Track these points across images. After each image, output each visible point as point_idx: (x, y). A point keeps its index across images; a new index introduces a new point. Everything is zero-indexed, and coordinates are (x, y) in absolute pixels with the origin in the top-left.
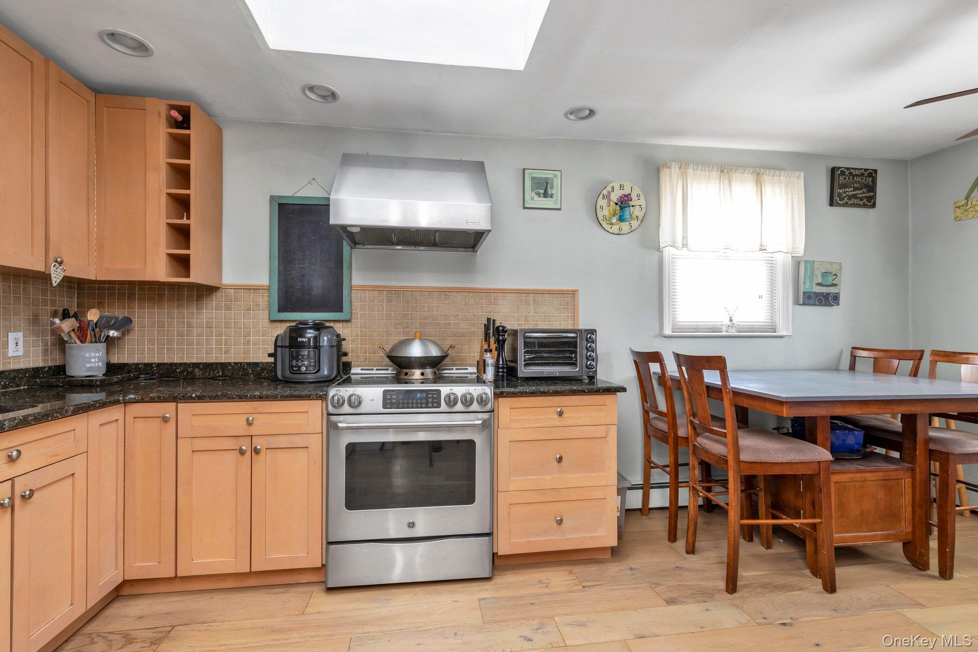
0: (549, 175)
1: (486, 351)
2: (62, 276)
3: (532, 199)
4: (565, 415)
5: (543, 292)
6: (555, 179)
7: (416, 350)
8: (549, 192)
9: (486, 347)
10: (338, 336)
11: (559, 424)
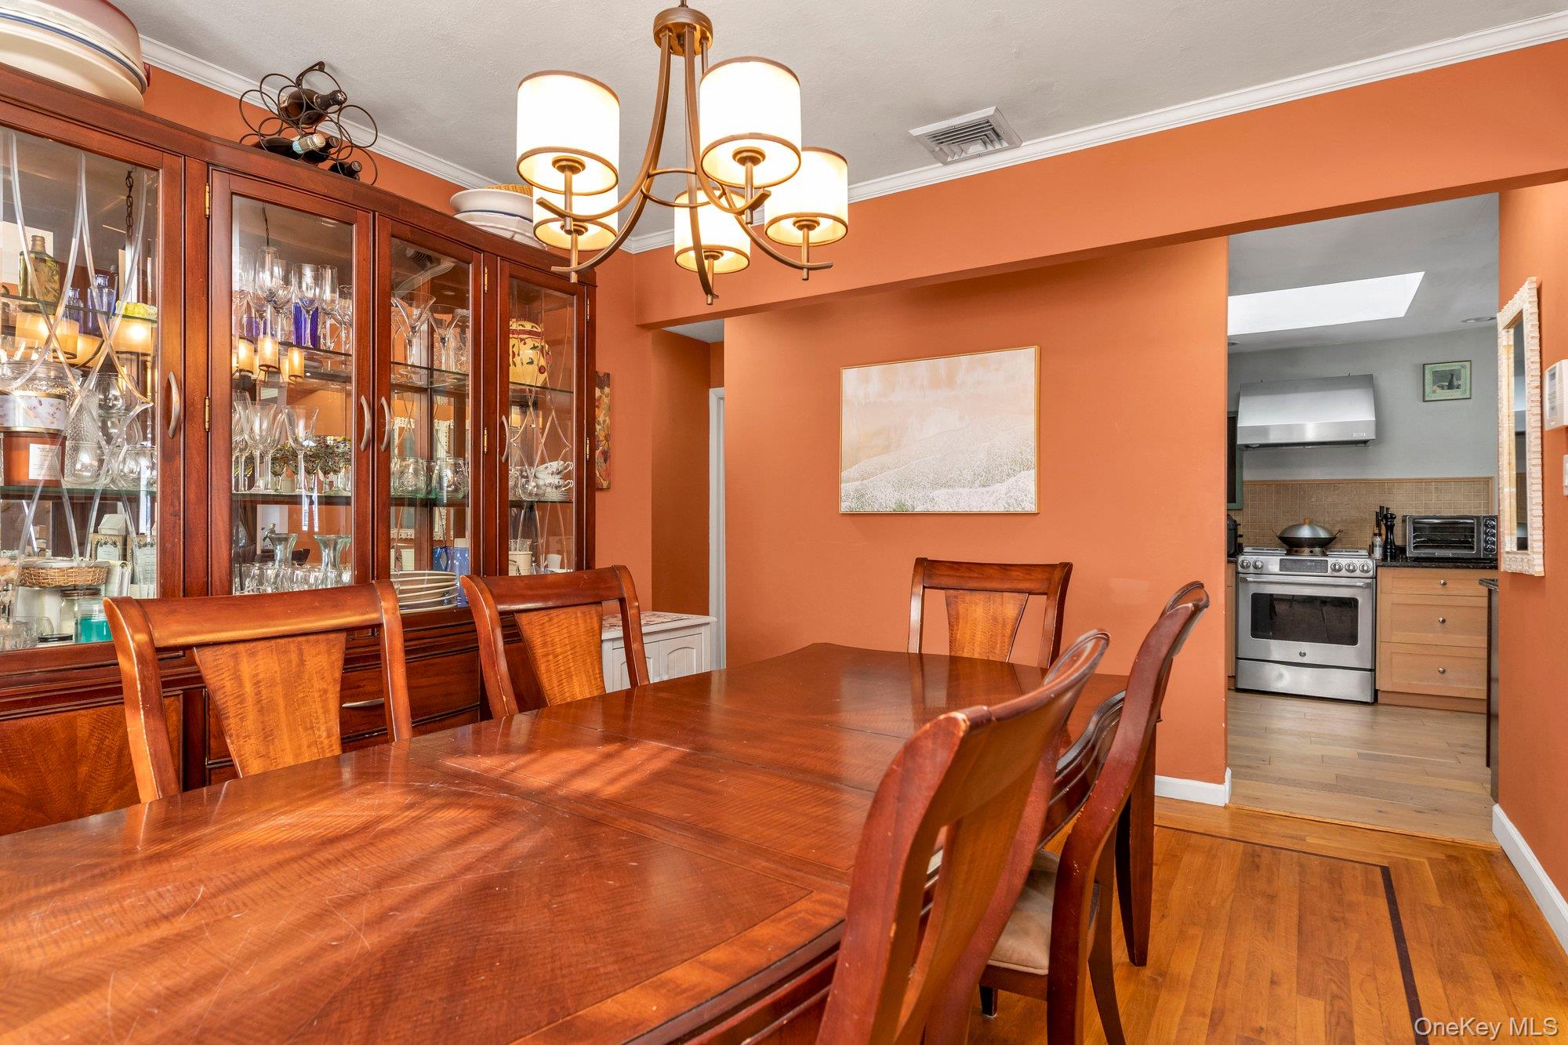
0: (1455, 366)
1: (1375, 535)
3: (1434, 392)
4: (1447, 586)
5: (1447, 481)
6: (1463, 371)
7: (1305, 533)
8: (1455, 383)
9: (1377, 531)
10: (1235, 521)
11: (1443, 593)
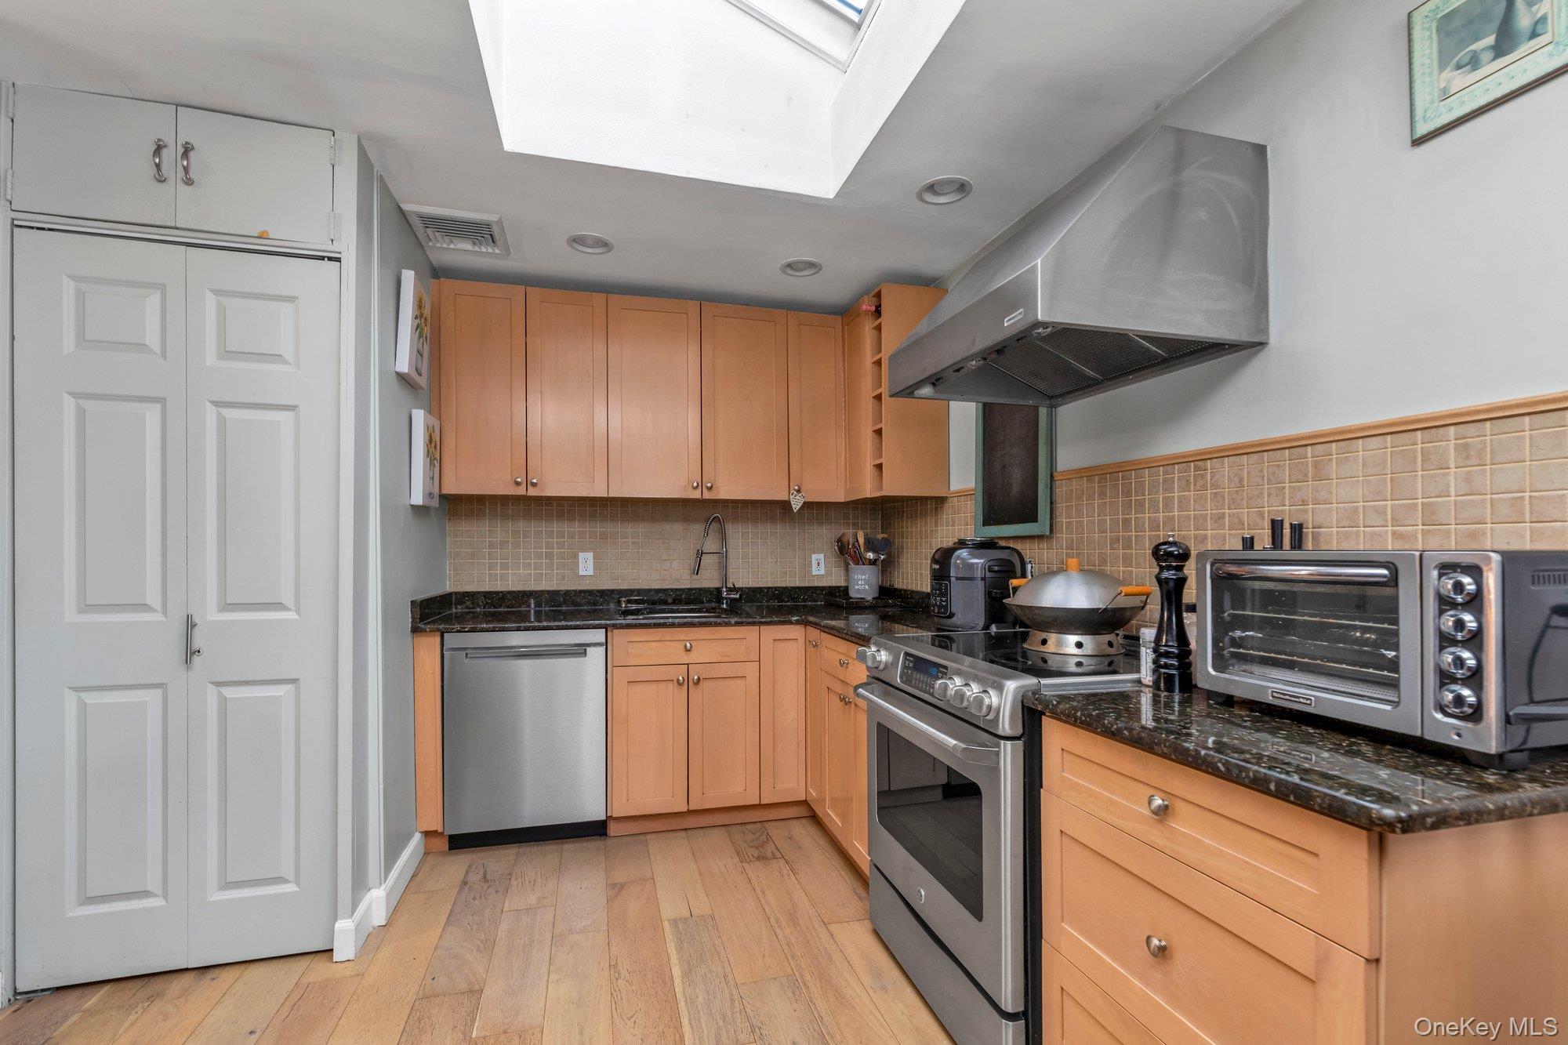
2: (802, 502)
11: (1161, 842)
